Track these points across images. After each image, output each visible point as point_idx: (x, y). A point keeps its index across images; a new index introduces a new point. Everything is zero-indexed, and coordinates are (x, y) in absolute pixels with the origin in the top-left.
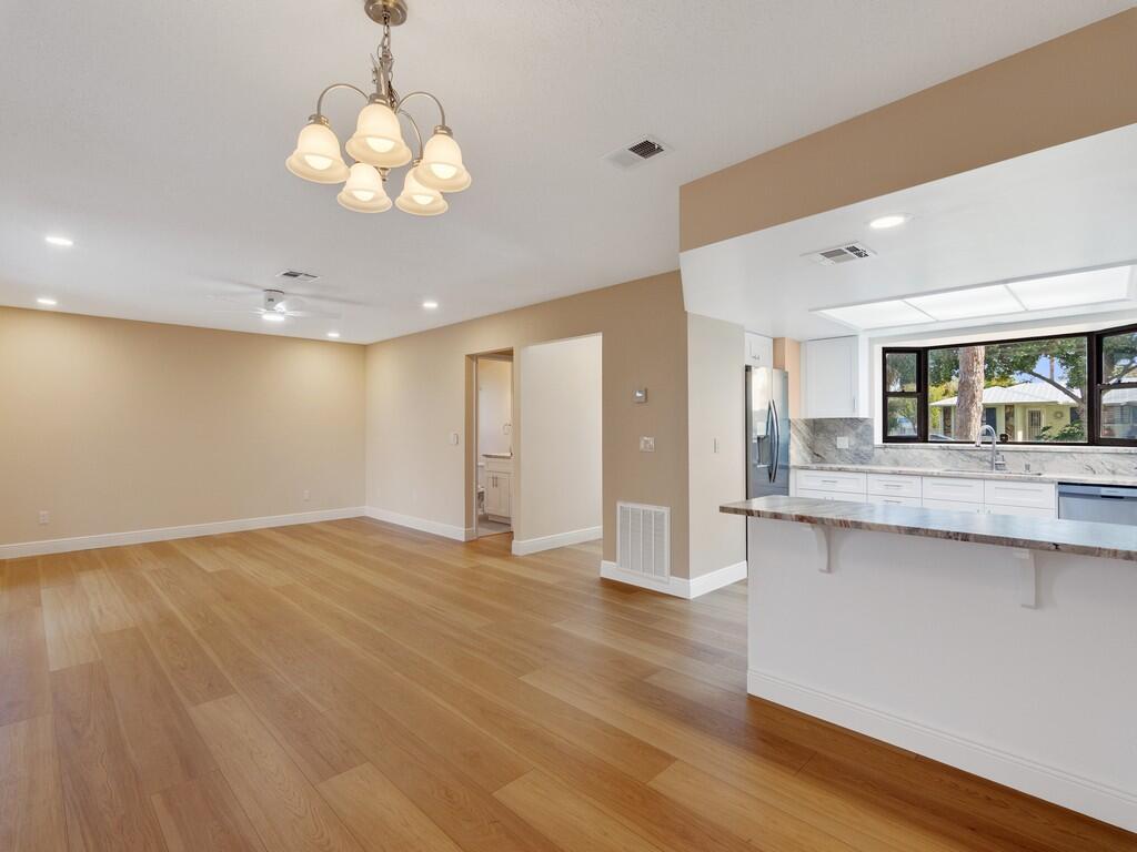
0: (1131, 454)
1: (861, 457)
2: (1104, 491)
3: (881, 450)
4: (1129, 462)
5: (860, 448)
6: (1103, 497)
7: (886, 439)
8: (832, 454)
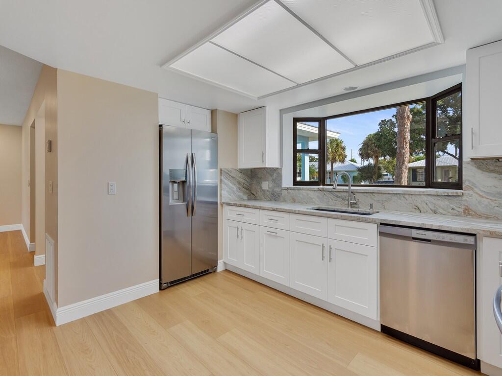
0: (448, 196)
1: (275, 197)
2: (415, 233)
3: (285, 191)
4: (447, 203)
5: (275, 189)
6: (414, 238)
7: (296, 183)
8: (260, 194)
